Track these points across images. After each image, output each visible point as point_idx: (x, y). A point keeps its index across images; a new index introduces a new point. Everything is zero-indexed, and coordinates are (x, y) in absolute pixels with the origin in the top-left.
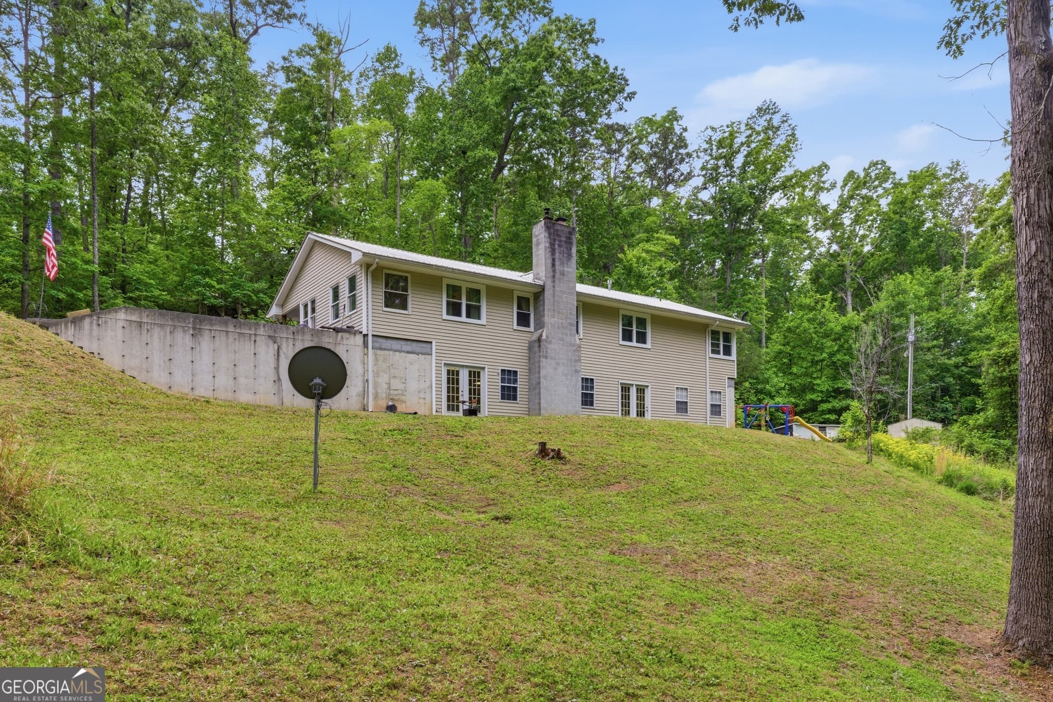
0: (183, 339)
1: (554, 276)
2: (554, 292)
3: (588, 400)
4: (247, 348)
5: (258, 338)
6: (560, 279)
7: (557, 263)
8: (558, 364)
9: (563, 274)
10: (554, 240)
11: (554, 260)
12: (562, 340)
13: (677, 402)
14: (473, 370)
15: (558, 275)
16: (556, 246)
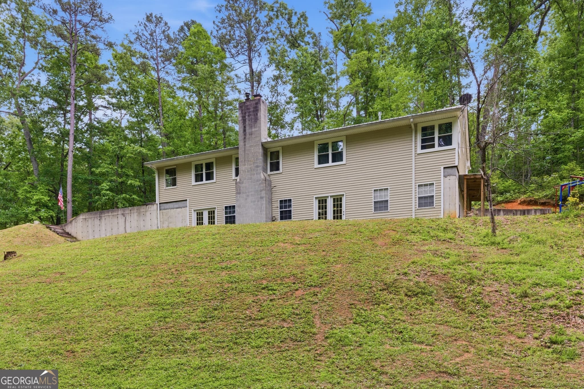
0: (97, 222)
1: (245, 138)
2: (245, 148)
3: (286, 215)
4: (115, 220)
5: (119, 216)
6: (249, 139)
7: (247, 128)
8: (248, 196)
9: (251, 134)
10: (245, 113)
11: (245, 127)
12: (251, 179)
13: (375, 202)
14: (210, 210)
15: (248, 136)
16: (247, 117)
